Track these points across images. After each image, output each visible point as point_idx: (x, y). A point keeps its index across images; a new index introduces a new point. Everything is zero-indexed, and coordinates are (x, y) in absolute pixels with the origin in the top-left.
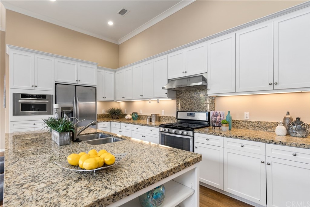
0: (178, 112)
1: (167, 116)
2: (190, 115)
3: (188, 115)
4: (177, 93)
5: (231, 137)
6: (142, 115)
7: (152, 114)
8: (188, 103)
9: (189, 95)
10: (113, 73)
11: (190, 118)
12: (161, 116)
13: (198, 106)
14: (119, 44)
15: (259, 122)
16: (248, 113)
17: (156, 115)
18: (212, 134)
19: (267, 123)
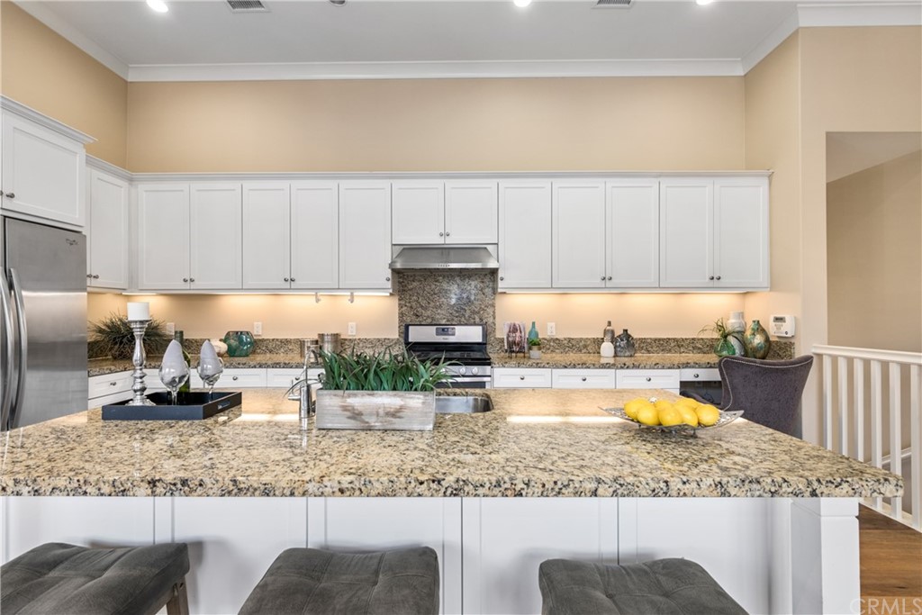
0: (410, 327)
1: (368, 338)
2: (443, 332)
3: (438, 334)
4: (401, 280)
5: (566, 367)
6: (263, 340)
7: (322, 336)
8: (432, 304)
9: (433, 287)
10: (124, 184)
11: (441, 339)
12: (346, 340)
13: (457, 312)
14: (129, 80)
15: (570, 340)
16: (553, 324)
17: (336, 336)
18: (531, 366)
19: (581, 340)
